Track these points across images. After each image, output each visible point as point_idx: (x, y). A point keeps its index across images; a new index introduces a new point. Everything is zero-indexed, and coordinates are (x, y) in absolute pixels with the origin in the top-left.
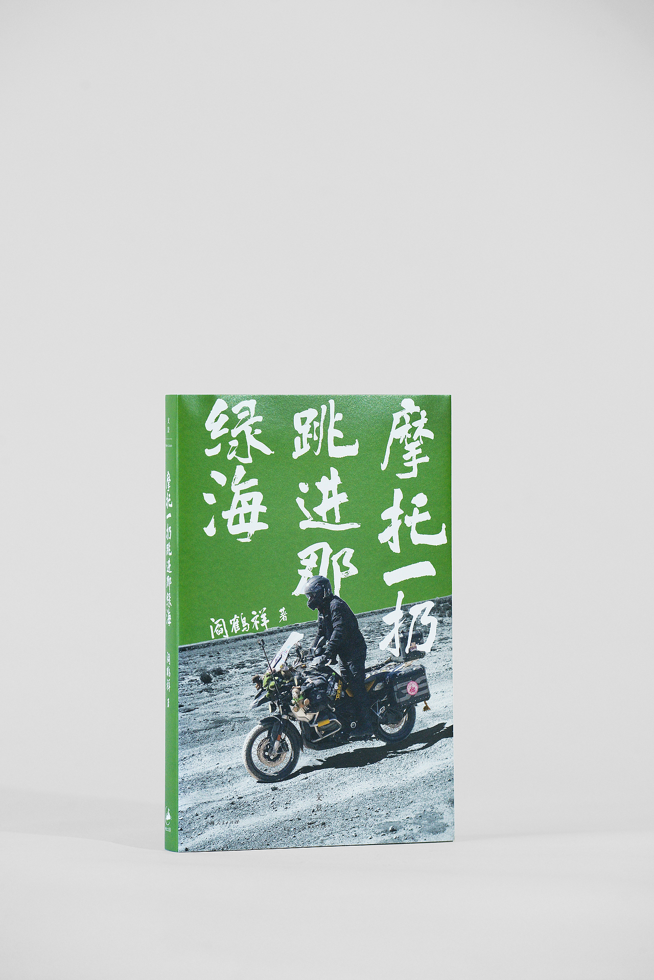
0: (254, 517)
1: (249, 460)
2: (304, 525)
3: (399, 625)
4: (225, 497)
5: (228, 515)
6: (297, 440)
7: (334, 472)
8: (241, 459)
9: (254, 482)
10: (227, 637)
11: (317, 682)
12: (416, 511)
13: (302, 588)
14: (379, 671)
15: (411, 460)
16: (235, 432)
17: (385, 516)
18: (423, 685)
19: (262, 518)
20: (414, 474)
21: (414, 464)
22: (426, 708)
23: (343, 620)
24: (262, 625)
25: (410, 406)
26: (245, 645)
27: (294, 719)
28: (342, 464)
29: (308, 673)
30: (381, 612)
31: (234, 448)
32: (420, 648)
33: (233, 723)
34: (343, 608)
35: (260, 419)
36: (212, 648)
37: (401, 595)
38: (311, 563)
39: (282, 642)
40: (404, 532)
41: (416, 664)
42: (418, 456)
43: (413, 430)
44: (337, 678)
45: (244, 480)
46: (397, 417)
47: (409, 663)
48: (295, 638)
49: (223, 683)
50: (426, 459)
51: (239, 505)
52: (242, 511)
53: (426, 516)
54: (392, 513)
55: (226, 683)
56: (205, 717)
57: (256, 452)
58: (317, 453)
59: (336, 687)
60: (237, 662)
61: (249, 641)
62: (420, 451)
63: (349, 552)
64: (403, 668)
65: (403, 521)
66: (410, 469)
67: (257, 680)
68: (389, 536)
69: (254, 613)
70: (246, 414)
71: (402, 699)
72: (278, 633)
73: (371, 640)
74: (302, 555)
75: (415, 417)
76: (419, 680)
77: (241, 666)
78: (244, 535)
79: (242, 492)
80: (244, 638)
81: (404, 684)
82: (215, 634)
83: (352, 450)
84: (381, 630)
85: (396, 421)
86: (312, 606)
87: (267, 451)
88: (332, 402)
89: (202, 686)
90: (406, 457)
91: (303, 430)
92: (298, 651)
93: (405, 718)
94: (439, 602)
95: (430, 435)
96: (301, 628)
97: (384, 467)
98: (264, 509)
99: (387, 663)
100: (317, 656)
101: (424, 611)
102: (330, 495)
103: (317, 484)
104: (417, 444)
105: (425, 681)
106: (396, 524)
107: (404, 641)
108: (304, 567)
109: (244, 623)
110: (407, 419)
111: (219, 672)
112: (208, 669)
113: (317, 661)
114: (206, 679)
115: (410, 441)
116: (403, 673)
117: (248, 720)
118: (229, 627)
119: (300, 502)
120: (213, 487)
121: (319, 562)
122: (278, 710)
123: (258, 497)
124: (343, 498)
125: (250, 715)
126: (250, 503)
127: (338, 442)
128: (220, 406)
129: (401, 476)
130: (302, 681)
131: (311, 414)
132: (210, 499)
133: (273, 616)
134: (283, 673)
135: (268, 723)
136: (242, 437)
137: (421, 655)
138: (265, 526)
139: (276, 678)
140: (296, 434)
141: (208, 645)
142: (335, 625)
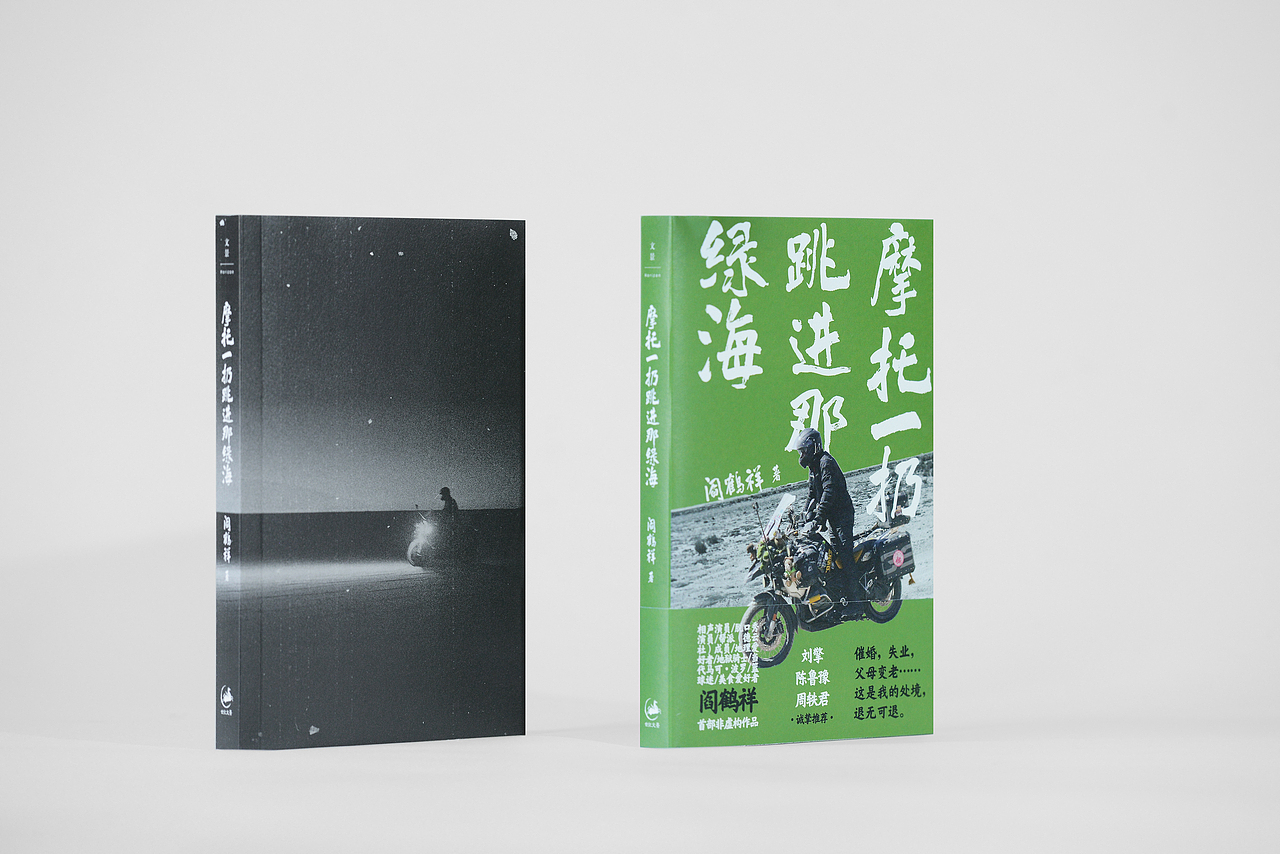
0: (749, 360)
1: (743, 293)
2: (797, 369)
3: (885, 485)
4: (720, 334)
5: (723, 357)
6: (791, 269)
7: (826, 307)
8: (736, 292)
9: (748, 319)
10: (721, 499)
11: (808, 552)
12: (903, 352)
13: (794, 443)
14: (866, 539)
15: (899, 294)
16: (730, 260)
17: (874, 359)
18: (908, 555)
19: (757, 360)
20: (901, 311)
21: (901, 299)
22: (911, 582)
23: (832, 480)
24: (756, 486)
25: (898, 232)
26: (739, 509)
27: (786, 595)
28: (833, 297)
29: (800, 541)
30: (868, 471)
31: (729, 278)
32: (905, 512)
33: (727, 600)
34: (832, 466)
35: (754, 244)
36: (707, 513)
37: (887, 451)
38: (802, 414)
39: (775, 505)
40: (892, 377)
41: (901, 530)
42: (906, 290)
43: (901, 260)
44: (827, 547)
45: (739, 316)
46: (886, 243)
47: (895, 529)
48: (788, 500)
49: (718, 553)
50: (913, 294)
51: (734, 346)
52: (737, 353)
53: (913, 360)
54: (880, 356)
55: (720, 554)
56: (699, 594)
57: (750, 283)
58: (810, 286)
59: (826, 558)
60: (732, 529)
61: (743, 503)
62: (908, 284)
63: (839, 401)
64: (890, 535)
65: (891, 365)
66: (898, 305)
67: (751, 550)
68: (877, 382)
69: (749, 471)
70: (740, 238)
71: (889, 571)
72: (772, 494)
73: (858, 503)
74: (794, 404)
75: (904, 244)
76: (904, 549)
77: (736, 533)
78: (739, 380)
79: (737, 330)
80: (739, 501)
81: (890, 554)
82: (710, 496)
83: (843, 282)
84: (868, 491)
85: (886, 250)
86: (804, 464)
87: (762, 282)
88: (824, 226)
89: (698, 557)
90: (895, 291)
91: (795, 257)
92: (790, 516)
93: (892, 592)
94: (923, 459)
95: (917, 265)
96: (793, 489)
97: (874, 302)
98: (758, 350)
99: (874, 529)
100: (808, 521)
101: (909, 469)
102: (822, 335)
103: (809, 321)
104: (906, 275)
105: (910, 550)
106: (885, 368)
107: (890, 503)
108: (796, 418)
109: (739, 484)
110: (897, 246)
111: (714, 540)
112: (703, 537)
113: (808, 526)
114: (701, 549)
115: (899, 272)
116: (889, 541)
117: (742, 596)
118: (724, 488)
119: (793, 342)
120: (707, 324)
121: (810, 413)
122: (771, 585)
123: (752, 335)
124: (834, 337)
125: (744, 591)
126: (745, 343)
127: (830, 273)
128: (716, 228)
129: (890, 313)
130: (794, 551)
131: (803, 239)
132: (705, 338)
133: (767, 475)
134: (776, 541)
135: (761, 598)
136: (737, 265)
137: (905, 520)
138: (759, 370)
139: (770, 547)
140: (790, 263)
141: (703, 509)
142: (824, 486)
